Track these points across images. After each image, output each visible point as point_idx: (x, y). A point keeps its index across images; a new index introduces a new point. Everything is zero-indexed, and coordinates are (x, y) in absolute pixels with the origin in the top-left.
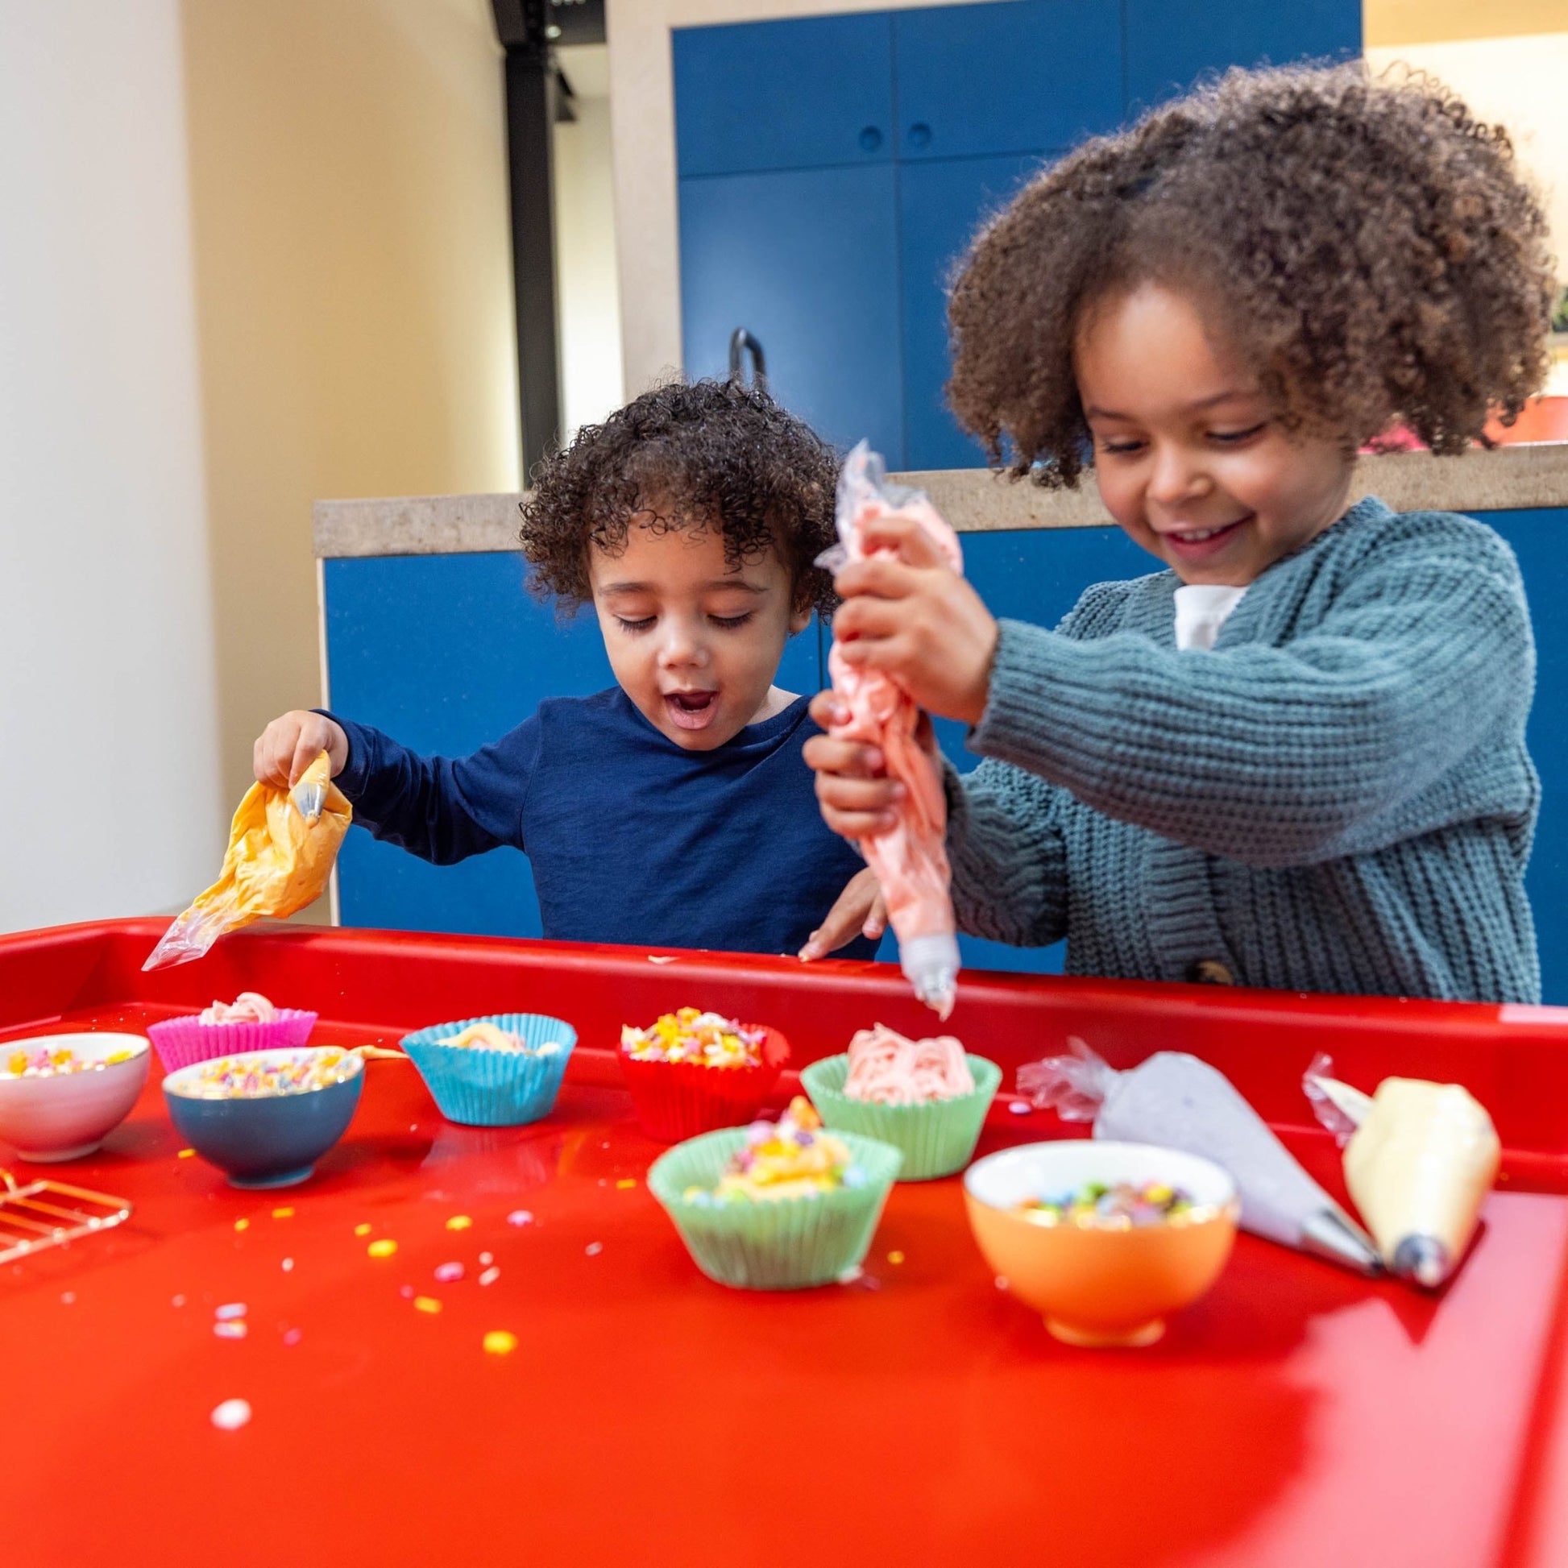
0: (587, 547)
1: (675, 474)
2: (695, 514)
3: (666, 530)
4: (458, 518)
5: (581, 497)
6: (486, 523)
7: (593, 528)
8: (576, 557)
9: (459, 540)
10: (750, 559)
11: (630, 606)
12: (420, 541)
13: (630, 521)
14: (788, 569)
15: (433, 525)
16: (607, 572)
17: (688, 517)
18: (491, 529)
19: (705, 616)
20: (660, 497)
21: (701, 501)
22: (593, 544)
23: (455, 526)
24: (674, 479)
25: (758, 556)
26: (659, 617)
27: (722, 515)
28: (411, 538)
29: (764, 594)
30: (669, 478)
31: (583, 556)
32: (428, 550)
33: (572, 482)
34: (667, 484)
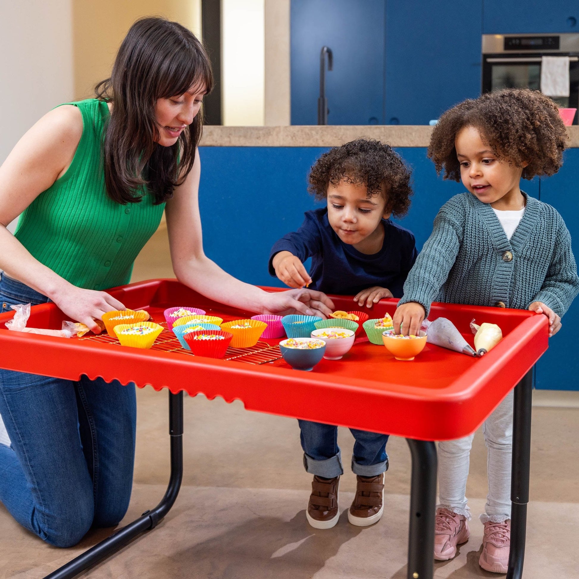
0: (328, 182)
1: (356, 168)
2: (360, 180)
3: (351, 183)
4: (230, 134)
5: (329, 169)
6: (240, 136)
7: (331, 178)
8: (324, 185)
9: (230, 142)
10: (374, 195)
11: (337, 202)
12: (216, 142)
13: (341, 178)
14: (385, 200)
15: (221, 136)
16: (332, 192)
17: (358, 181)
18: (241, 139)
19: (358, 209)
20: (351, 173)
21: (362, 177)
22: (330, 183)
23: (229, 137)
24: (356, 169)
25: (376, 195)
26: (345, 207)
27: (368, 182)
28: (213, 140)
29: (376, 206)
30: (354, 168)
31: (326, 185)
32: (219, 145)
33: (327, 164)
34: (353, 170)
